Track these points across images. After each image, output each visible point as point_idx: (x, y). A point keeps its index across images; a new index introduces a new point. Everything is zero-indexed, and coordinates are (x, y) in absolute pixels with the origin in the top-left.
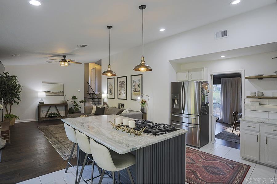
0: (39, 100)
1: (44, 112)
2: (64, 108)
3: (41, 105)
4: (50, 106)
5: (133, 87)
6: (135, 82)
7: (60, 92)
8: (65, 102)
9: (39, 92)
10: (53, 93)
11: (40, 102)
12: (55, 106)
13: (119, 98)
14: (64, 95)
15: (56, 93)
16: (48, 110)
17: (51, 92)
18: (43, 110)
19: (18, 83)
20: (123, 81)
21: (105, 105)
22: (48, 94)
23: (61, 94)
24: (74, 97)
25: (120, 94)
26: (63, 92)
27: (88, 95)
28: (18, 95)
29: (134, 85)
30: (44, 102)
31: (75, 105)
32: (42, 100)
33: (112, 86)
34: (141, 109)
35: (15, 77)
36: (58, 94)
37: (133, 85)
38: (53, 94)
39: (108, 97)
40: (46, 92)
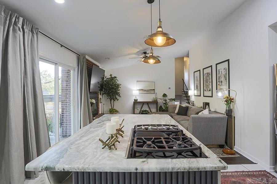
0: (134, 98)
1: (138, 109)
2: (155, 105)
3: (136, 102)
4: (143, 103)
5: (218, 79)
6: (220, 73)
7: (152, 90)
8: (155, 100)
9: (134, 90)
10: (145, 90)
11: (134, 100)
12: (148, 103)
13: (204, 95)
14: (155, 93)
15: (148, 91)
16: (141, 107)
17: (144, 90)
18: (138, 107)
19: (118, 82)
20: (208, 73)
21: (192, 103)
22: (142, 92)
23: (152, 92)
24: (165, 95)
25: (205, 91)
26: (154, 90)
27: (183, 93)
28: (119, 93)
29: (220, 77)
30: (137, 100)
31: (164, 104)
32: (136, 97)
33: (198, 80)
34: (226, 110)
35: (116, 77)
36: (150, 92)
37: (218, 77)
38: (146, 92)
39: (195, 95)
40: (140, 90)
